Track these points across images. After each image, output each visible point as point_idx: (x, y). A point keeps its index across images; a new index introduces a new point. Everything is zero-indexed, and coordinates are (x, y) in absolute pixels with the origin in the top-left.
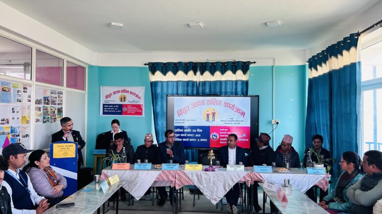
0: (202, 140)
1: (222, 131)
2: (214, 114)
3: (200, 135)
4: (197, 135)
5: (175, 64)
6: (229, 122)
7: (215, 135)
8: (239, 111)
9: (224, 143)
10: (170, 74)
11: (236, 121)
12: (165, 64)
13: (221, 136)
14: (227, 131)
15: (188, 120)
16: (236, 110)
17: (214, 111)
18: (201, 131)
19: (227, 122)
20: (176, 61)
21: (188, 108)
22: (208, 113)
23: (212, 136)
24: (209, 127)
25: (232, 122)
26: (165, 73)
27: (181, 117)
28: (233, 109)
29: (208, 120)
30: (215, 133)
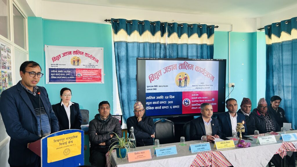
0: (174, 107)
1: (193, 97)
2: (186, 79)
3: (172, 102)
4: (169, 102)
5: (141, 23)
6: (200, 87)
7: (187, 101)
8: (209, 76)
9: (195, 108)
10: (136, 33)
11: (206, 85)
12: (129, 22)
13: (192, 101)
14: (198, 96)
15: (159, 86)
16: (206, 75)
17: (186, 76)
18: (174, 97)
19: (198, 87)
20: (141, 19)
21: (161, 72)
22: (180, 77)
23: (184, 102)
24: (181, 93)
25: (203, 87)
26: (129, 33)
27: (153, 83)
28: (203, 74)
29: (180, 85)
30: (187, 99)
